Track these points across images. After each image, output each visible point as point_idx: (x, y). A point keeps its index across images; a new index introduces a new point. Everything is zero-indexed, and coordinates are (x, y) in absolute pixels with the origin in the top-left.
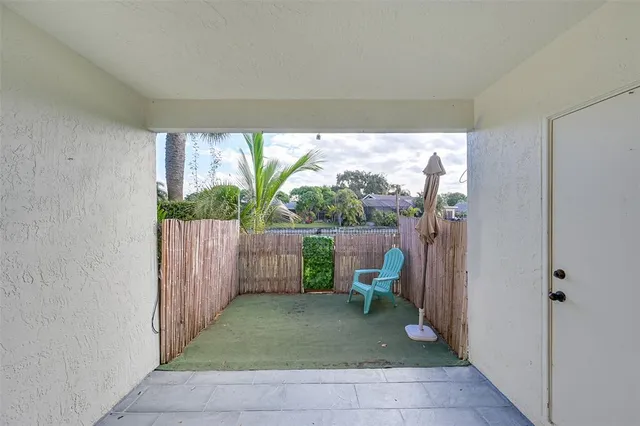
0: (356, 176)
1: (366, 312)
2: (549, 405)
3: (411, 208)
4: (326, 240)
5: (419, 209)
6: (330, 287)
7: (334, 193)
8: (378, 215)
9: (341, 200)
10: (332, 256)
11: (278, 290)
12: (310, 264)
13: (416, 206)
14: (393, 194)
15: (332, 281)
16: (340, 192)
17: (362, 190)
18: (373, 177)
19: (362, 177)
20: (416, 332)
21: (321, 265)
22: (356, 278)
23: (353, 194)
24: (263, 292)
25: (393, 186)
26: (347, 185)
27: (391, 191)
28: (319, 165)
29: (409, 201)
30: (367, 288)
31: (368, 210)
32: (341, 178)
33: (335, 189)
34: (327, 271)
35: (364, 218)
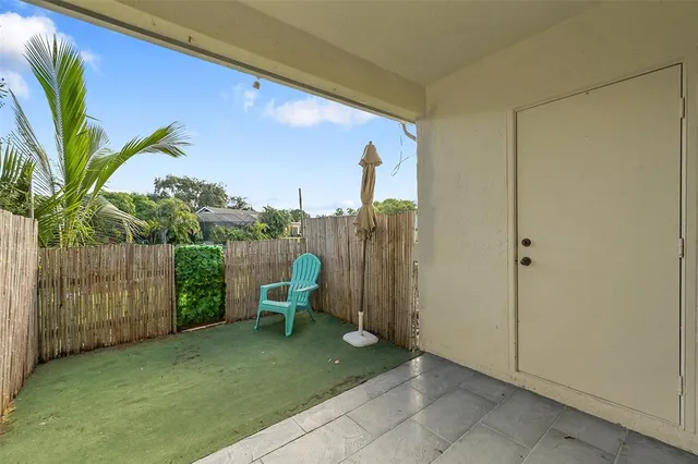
0: (186, 184)
1: (288, 334)
2: (517, 357)
3: (258, 223)
4: (212, 250)
5: (266, 225)
6: (220, 316)
7: (153, 204)
8: (219, 232)
9: (166, 212)
10: (221, 272)
11: (133, 337)
12: (189, 288)
13: (262, 221)
14: (233, 208)
15: (222, 307)
16: (163, 202)
17: (193, 202)
18: (209, 186)
19: (193, 185)
20: (357, 338)
21: (205, 287)
22: (263, 294)
23: (183, 205)
24: (99, 346)
25: (233, 199)
26: (171, 194)
27: (231, 204)
28: (179, 147)
29: (256, 216)
30: (286, 304)
31: (205, 225)
32: (159, 184)
33: (153, 198)
34: (215, 295)
35: (200, 236)
